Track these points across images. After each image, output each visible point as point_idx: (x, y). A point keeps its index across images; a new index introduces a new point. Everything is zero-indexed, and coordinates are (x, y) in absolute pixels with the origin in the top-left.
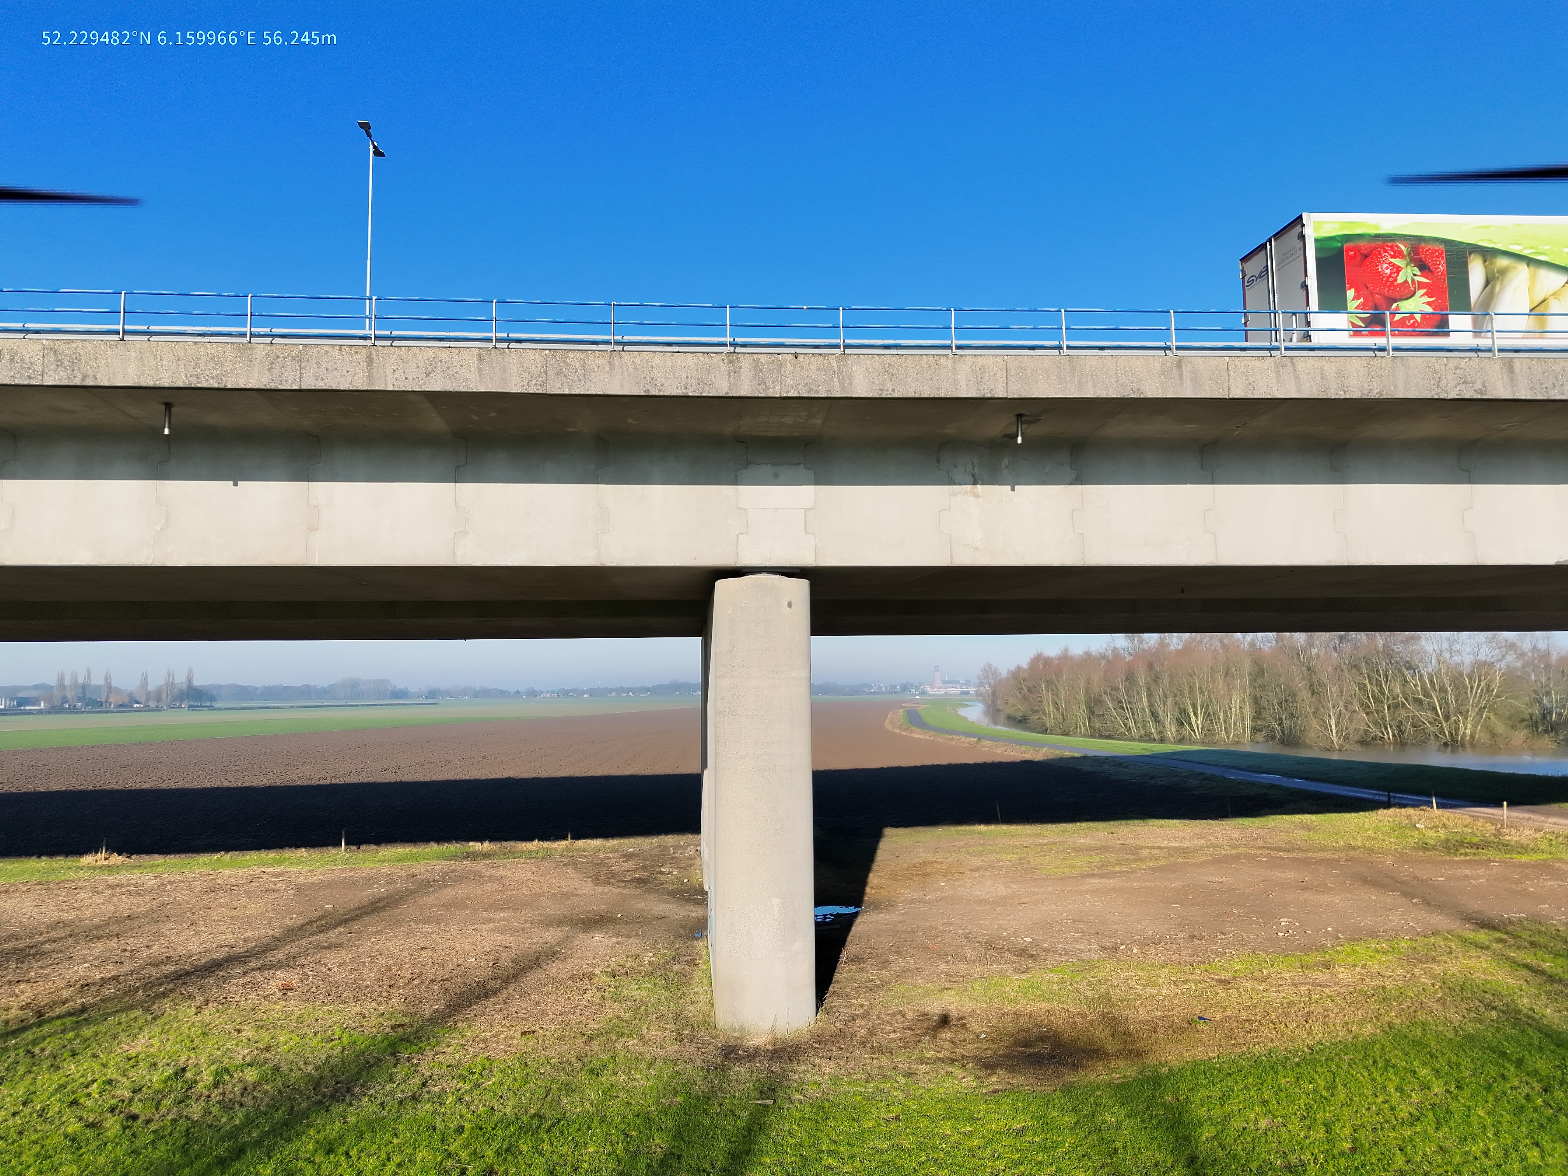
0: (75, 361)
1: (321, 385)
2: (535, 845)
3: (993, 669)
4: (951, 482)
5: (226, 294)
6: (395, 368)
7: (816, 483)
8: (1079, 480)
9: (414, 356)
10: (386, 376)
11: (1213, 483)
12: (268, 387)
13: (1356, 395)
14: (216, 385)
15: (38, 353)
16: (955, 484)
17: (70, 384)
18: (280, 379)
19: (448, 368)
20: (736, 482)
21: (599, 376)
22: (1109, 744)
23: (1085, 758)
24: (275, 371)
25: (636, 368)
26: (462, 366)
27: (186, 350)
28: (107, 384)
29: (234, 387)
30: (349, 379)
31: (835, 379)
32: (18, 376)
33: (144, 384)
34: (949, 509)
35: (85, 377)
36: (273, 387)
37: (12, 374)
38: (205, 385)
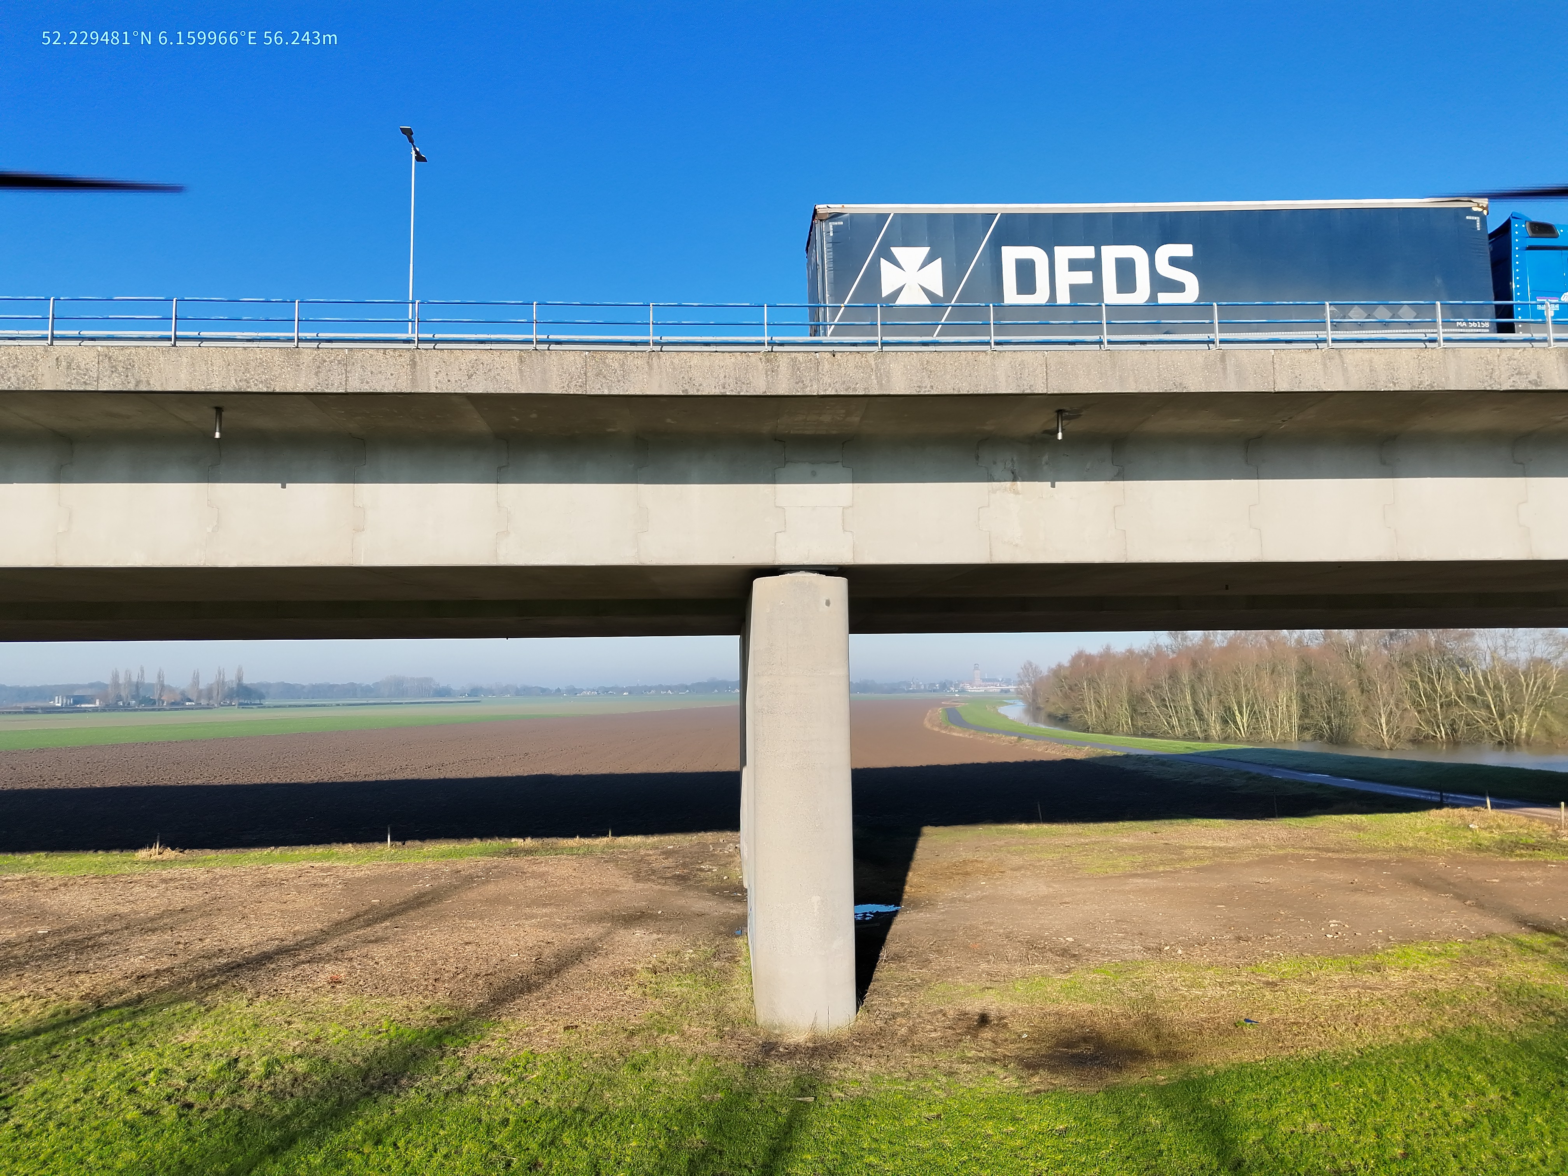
0: (129, 367)
1: (366, 388)
2: (576, 842)
3: (1034, 667)
4: (991, 479)
5: (274, 300)
6: (437, 370)
7: (854, 480)
8: (1121, 476)
9: (457, 358)
10: (429, 379)
11: (1258, 478)
12: (315, 391)
13: (1407, 387)
14: (265, 390)
15: (93, 359)
16: (994, 481)
17: (125, 389)
18: (327, 382)
19: (490, 370)
20: (774, 481)
21: (638, 376)
22: (1152, 742)
23: (1127, 756)
24: (321, 375)
25: (674, 369)
26: (503, 368)
27: (236, 355)
28: (159, 389)
29: (282, 391)
30: (393, 382)
31: (873, 377)
32: (74, 382)
33: (196, 389)
34: (989, 506)
35: (138, 383)
36: (319, 391)
37: (69, 380)
38: (254, 390)
